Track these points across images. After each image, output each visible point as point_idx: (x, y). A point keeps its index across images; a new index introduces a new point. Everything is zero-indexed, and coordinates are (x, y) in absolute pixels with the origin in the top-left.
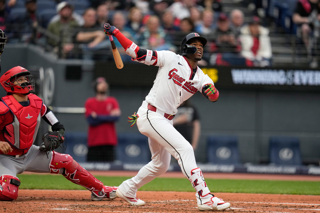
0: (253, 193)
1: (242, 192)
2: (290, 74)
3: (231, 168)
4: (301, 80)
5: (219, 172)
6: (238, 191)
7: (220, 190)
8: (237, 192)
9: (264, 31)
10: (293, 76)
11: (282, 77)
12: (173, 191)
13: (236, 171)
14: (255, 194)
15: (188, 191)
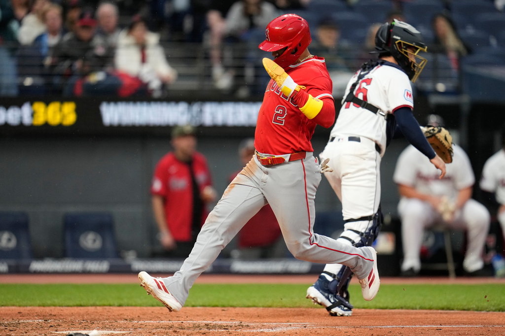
0: (146, 306)
1: (128, 306)
2: (196, 108)
3: (104, 266)
4: (214, 117)
5: (85, 273)
6: (122, 302)
7: (91, 302)
8: (120, 306)
9: (152, 39)
10: (201, 111)
11: (183, 114)
12: (13, 305)
13: (112, 271)
14: (149, 308)
15: (39, 306)
